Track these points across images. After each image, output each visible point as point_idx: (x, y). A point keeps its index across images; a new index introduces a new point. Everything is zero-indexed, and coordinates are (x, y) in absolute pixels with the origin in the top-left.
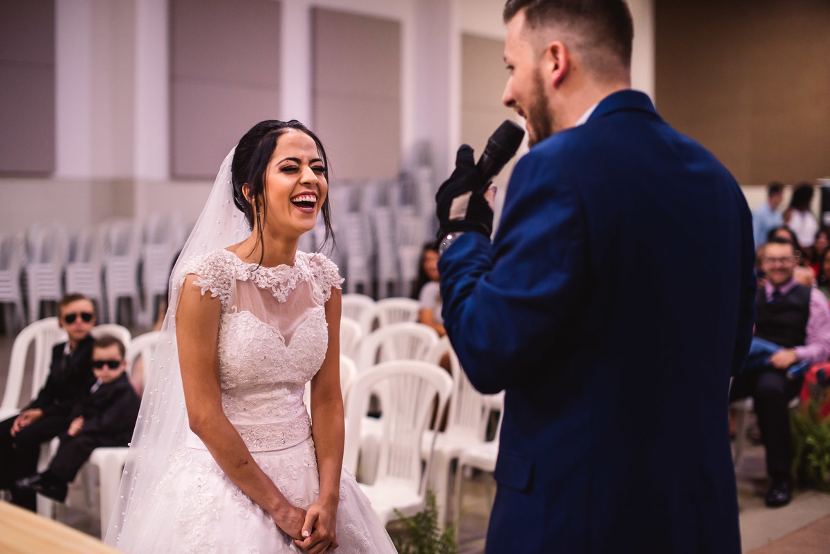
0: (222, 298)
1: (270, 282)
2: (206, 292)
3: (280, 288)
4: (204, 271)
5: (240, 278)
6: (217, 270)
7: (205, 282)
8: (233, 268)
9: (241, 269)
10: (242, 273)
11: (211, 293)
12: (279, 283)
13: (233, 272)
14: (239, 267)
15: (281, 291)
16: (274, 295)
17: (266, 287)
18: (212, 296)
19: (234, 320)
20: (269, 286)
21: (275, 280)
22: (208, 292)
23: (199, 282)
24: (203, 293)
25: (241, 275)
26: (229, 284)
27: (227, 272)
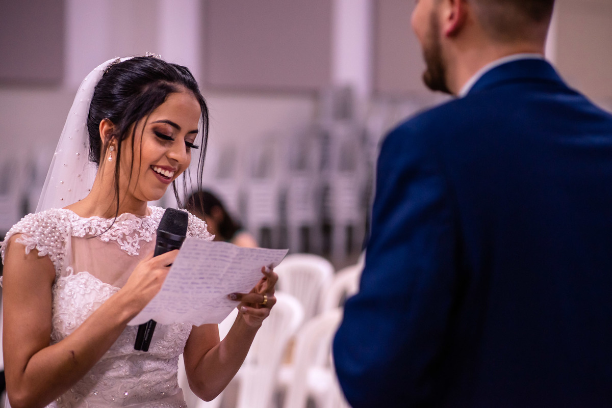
0: (54, 258)
1: (113, 234)
2: (32, 251)
3: (126, 240)
4: (30, 228)
5: (76, 235)
6: (46, 227)
7: (30, 239)
8: (68, 224)
9: (79, 224)
10: (79, 228)
11: (38, 251)
12: (124, 235)
13: (68, 229)
14: (75, 222)
15: (128, 243)
16: (122, 248)
17: (110, 240)
18: (39, 254)
19: (70, 283)
20: (114, 239)
21: (120, 232)
22: (34, 251)
23: (23, 239)
24: (27, 251)
25: (77, 231)
26: (63, 243)
27: (60, 229)
